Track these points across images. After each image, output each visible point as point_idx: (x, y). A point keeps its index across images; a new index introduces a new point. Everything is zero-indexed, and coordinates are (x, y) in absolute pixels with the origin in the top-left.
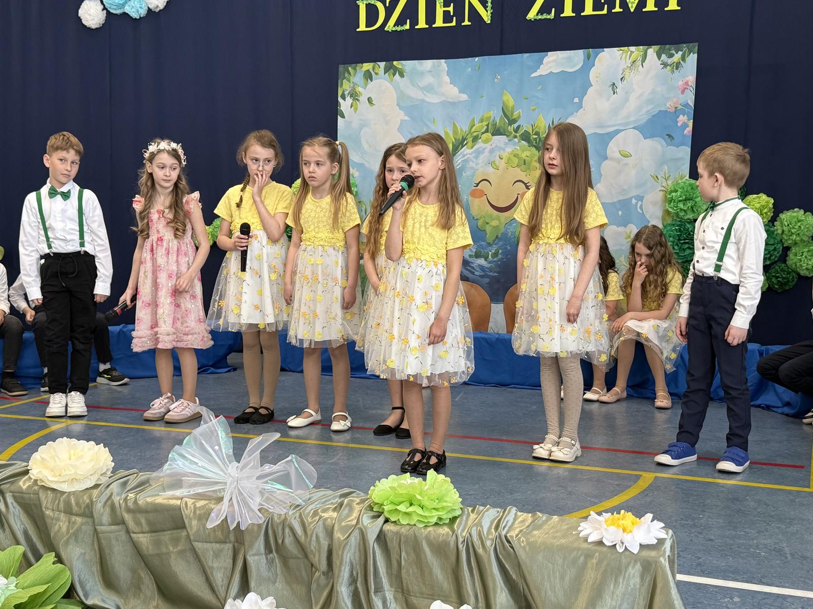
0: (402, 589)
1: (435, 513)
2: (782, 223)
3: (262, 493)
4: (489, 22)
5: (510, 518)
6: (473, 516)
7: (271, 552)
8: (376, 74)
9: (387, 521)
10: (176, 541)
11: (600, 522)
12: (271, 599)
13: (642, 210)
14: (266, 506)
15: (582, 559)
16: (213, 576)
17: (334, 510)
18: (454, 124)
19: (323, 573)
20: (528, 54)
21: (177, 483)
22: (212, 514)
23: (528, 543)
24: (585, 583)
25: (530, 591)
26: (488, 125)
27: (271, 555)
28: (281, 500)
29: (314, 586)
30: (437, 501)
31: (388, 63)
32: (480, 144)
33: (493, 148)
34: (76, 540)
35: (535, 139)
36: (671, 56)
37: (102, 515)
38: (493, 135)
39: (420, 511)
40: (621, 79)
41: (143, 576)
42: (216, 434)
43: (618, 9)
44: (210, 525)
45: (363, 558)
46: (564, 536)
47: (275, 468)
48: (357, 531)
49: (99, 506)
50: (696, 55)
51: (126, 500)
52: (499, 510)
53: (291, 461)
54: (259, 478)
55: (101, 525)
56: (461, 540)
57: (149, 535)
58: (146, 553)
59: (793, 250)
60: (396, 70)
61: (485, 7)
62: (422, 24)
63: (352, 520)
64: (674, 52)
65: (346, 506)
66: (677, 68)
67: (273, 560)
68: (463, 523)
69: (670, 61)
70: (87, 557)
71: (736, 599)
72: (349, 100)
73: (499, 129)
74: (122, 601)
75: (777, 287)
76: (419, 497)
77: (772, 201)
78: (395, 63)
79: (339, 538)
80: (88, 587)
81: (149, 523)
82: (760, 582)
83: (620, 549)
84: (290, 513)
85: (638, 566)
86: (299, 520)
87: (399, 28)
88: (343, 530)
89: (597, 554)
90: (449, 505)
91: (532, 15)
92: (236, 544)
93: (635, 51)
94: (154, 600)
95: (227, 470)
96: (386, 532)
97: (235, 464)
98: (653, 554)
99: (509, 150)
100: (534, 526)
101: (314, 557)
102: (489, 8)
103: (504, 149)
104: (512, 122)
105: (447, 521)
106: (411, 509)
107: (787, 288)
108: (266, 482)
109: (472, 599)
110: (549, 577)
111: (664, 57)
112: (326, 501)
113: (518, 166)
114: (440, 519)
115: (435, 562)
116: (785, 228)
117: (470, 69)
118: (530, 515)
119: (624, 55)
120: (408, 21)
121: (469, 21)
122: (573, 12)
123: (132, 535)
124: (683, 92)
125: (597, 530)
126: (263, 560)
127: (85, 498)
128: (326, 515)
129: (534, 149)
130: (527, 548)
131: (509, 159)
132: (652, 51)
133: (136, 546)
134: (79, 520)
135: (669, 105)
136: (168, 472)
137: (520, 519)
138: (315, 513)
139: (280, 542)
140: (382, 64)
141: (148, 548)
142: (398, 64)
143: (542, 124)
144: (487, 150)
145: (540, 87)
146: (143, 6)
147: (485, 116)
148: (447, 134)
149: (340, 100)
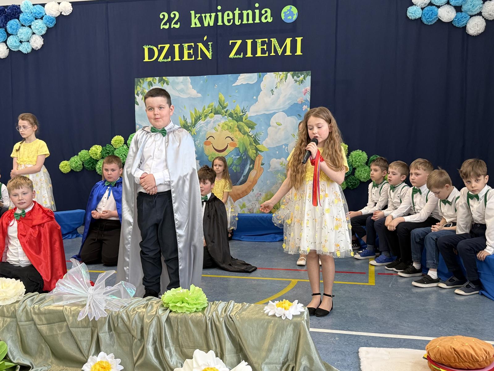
0: (179, 345)
1: (195, 306)
2: (352, 157)
3: (106, 301)
4: (211, 58)
5: (231, 306)
6: (213, 306)
7: (111, 331)
8: (154, 83)
9: (171, 311)
10: (61, 328)
11: (273, 306)
12: (112, 355)
13: (287, 150)
14: (108, 308)
15: (266, 324)
16: (81, 345)
17: (144, 307)
18: (195, 108)
19: (139, 340)
20: (230, 75)
21: (60, 299)
22: (80, 314)
23: (240, 318)
24: (268, 335)
25: (241, 341)
26: (212, 109)
27: (111, 332)
28: (116, 304)
29: (134, 347)
30: (195, 300)
31: (160, 78)
32: (208, 119)
33: (215, 121)
34: (8, 330)
35: (236, 116)
36: (299, 77)
37: (21, 316)
38: (214, 114)
39: (187, 306)
40: (276, 88)
41: (44, 347)
42: (80, 273)
43: (273, 54)
44: (79, 319)
45: (159, 331)
46: (257, 314)
47: (113, 288)
48: (156, 317)
49: (19, 312)
50: (310, 77)
51: (34, 308)
52: (226, 302)
53: (121, 284)
54: (104, 294)
55: (21, 322)
56: (208, 319)
57: (47, 325)
58: (45, 334)
59: (357, 169)
60: (164, 81)
61: (209, 51)
62: (177, 59)
63: (153, 312)
64: (300, 75)
65: (150, 305)
66: (302, 83)
67: (112, 335)
68: (209, 310)
69: (298, 79)
70: (14, 338)
71: (337, 339)
72: (141, 96)
73: (217, 111)
74: (33, 360)
75: (350, 187)
76: (186, 298)
77: (347, 146)
78: (164, 78)
79: (147, 322)
80: (15, 354)
81: (46, 319)
82: (348, 330)
83: (283, 318)
84: (121, 311)
85: (292, 326)
86: (126, 314)
87: (165, 60)
88: (149, 317)
89: (273, 321)
90: (201, 301)
91: (232, 55)
92: (93, 328)
93: (282, 74)
94: (50, 358)
95: (88, 291)
96: (171, 317)
97: (92, 287)
98: (299, 319)
99: (223, 121)
100: (243, 309)
101: (134, 332)
102: (210, 52)
103: (220, 121)
104: (224, 108)
105: (201, 310)
106: (183, 305)
107: (355, 187)
108: (108, 296)
109: (214, 348)
110: (251, 334)
111: (295, 77)
112: (139, 303)
113: (227, 129)
114: (197, 309)
115: (195, 330)
116: (353, 159)
117: (202, 82)
118: (241, 304)
119: (277, 76)
120: (170, 57)
121: (201, 58)
122: (252, 55)
123: (38, 326)
124: (305, 94)
125: (272, 309)
126: (108, 336)
127: (12, 308)
128: (139, 311)
129: (235, 121)
130: (240, 320)
131: (223, 126)
132: (290, 74)
133: (39, 331)
134: (9, 320)
135: (299, 101)
136: (56, 293)
137: (236, 306)
138: (134, 310)
139: (116, 325)
140: (157, 78)
141: (46, 333)
142: (166, 78)
143: (239, 109)
144: (212, 122)
145: (237, 91)
146: (29, 47)
147: (210, 105)
148: (191, 113)
149: (136, 96)
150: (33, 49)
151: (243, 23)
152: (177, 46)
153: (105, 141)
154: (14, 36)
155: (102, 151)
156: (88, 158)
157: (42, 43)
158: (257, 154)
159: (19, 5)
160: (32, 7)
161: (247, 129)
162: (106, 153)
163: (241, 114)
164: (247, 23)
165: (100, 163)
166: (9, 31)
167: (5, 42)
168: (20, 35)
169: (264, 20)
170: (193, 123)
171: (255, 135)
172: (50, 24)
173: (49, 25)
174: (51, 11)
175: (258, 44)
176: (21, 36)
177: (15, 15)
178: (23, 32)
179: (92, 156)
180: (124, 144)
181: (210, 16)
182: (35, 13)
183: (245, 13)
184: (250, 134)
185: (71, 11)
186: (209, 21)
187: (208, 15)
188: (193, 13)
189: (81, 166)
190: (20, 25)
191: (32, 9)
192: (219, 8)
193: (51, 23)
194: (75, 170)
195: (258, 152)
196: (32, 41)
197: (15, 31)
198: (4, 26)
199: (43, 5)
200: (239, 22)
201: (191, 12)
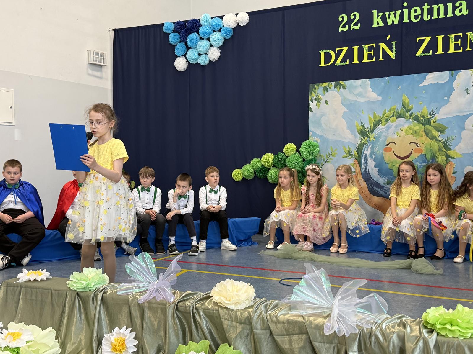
4: (394, 58)
7: (362, 350)
8: (330, 88)
9: (438, 334)
18: (374, 113)
20: (417, 75)
22: (325, 327)
26: (394, 113)
27: (362, 352)
31: (336, 82)
32: (389, 123)
33: (397, 125)
34: (241, 338)
35: (422, 120)
37: (256, 323)
38: (397, 118)
40: (472, 86)
43: (469, 49)
47: (362, 300)
48: (422, 340)
49: (255, 318)
51: (270, 315)
53: (373, 296)
55: (257, 330)
58: (283, 347)
60: (341, 85)
61: (392, 51)
62: (356, 61)
72: (315, 102)
73: (400, 115)
78: (340, 82)
79: (409, 345)
81: (286, 329)
84: (374, 328)
86: (380, 332)
87: (343, 64)
91: (419, 54)
92: (339, 345)
96: (440, 342)
99: (406, 126)
103: (403, 126)
104: (408, 111)
106: (453, 328)
113: (412, 134)
117: (383, 83)
120: (348, 60)
121: (382, 58)
122: (443, 51)
123: (275, 337)
127: (246, 313)
129: (421, 125)
131: (406, 131)
133: (276, 344)
134: (242, 326)
139: (368, 345)
140: (333, 83)
142: (342, 83)
143: (426, 111)
144: (393, 127)
145: (424, 92)
146: (207, 59)
147: (392, 108)
148: (370, 118)
149: (310, 102)
150: (210, 61)
151: (433, 18)
152: (356, 48)
153: (277, 150)
154: (193, 49)
155: (273, 159)
156: (260, 166)
157: (219, 54)
158: (448, 161)
159: (199, 19)
160: (210, 20)
161: (436, 134)
162: (278, 162)
163: (429, 117)
164: (437, 17)
165: (271, 172)
166: (189, 44)
167: (185, 56)
168: (199, 47)
169: (457, 13)
170: (372, 128)
171: (446, 140)
172: (228, 36)
173: (226, 37)
174: (229, 22)
175: (450, 39)
176: (200, 49)
177: (195, 29)
178: (202, 45)
179: (264, 164)
180: (296, 151)
181: (395, 14)
182: (214, 25)
183: (435, 7)
184: (439, 139)
185: (248, 21)
186: (393, 18)
187: (392, 13)
188: (375, 12)
189: (253, 174)
190: (199, 38)
191: (211, 22)
192: (405, 4)
193: (228, 34)
194: (247, 178)
195: (449, 158)
196: (210, 53)
197: (194, 44)
198: (184, 40)
199: (221, 17)
200: (428, 18)
201: (373, 11)
